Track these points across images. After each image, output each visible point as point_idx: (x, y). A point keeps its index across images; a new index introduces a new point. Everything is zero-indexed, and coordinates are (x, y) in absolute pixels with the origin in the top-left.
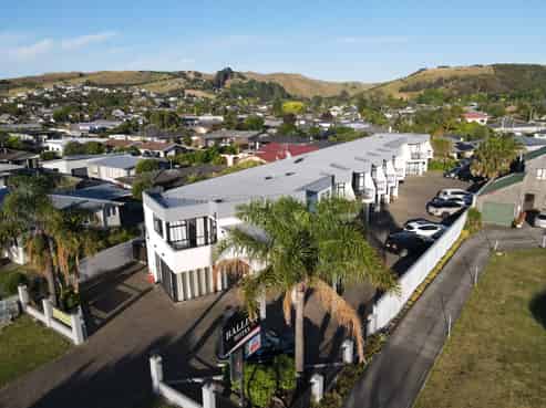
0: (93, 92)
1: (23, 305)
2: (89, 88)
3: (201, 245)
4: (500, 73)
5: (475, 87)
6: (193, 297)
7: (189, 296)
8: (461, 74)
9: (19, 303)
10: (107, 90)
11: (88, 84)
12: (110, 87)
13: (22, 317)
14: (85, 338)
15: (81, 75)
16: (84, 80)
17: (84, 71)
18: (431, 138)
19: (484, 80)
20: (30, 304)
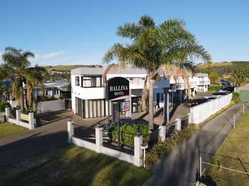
0: (55, 73)
1: (7, 118)
2: (54, 72)
3: (98, 87)
4: (236, 65)
5: (225, 71)
6: (93, 117)
7: (91, 116)
8: (218, 65)
9: (5, 117)
10: (61, 73)
11: (53, 70)
12: (63, 71)
13: (6, 123)
14: (35, 128)
15: (51, 67)
16: (51, 69)
17: (52, 66)
18: (209, 76)
19: (229, 68)
20: (10, 117)
